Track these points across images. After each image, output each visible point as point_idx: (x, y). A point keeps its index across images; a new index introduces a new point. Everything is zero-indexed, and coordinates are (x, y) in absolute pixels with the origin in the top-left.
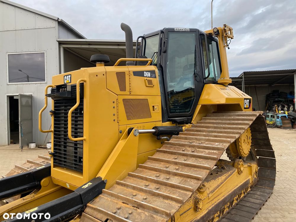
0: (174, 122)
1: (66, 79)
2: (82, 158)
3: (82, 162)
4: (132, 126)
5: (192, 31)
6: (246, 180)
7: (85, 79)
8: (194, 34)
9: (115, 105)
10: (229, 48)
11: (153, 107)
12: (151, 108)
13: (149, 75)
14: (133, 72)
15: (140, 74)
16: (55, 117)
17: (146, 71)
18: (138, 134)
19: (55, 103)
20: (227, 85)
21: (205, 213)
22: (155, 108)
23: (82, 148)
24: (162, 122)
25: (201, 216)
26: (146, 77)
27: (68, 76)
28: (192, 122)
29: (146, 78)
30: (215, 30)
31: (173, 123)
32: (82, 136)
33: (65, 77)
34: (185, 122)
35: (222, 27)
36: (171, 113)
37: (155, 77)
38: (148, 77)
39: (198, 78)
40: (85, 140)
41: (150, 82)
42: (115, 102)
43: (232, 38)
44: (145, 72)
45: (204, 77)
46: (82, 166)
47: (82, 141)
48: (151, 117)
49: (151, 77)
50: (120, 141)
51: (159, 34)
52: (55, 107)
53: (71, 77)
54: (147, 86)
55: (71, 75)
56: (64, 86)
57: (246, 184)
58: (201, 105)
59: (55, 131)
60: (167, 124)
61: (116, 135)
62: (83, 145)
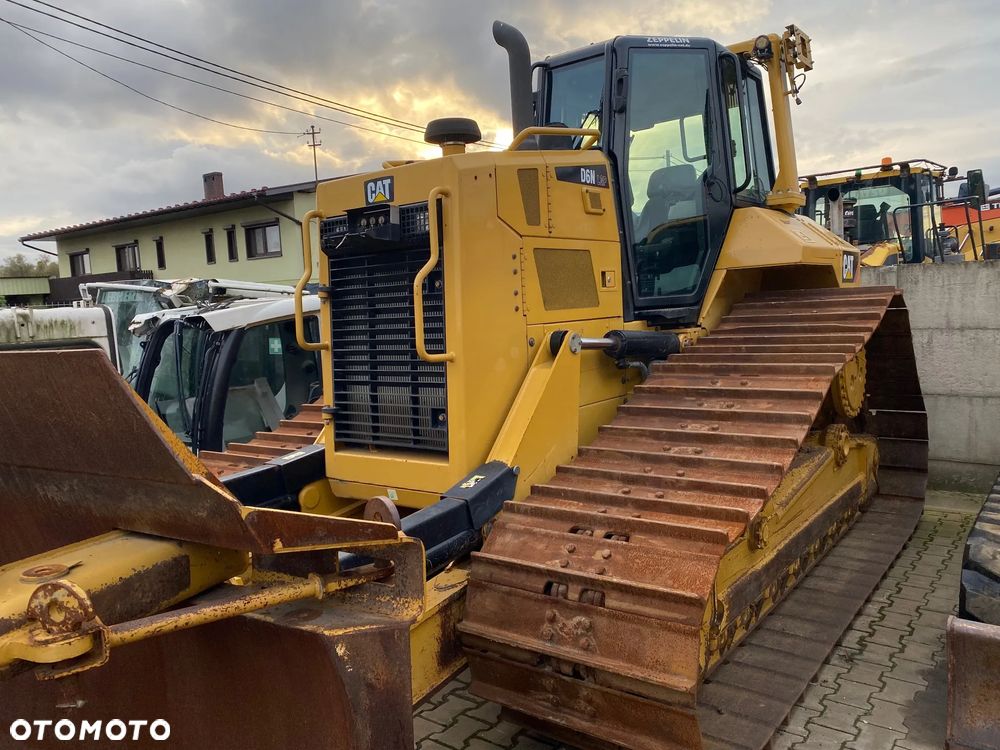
0: (653, 320)
1: (375, 192)
2: (444, 411)
3: (445, 423)
4: (562, 327)
5: (697, 46)
6: (849, 487)
7: (447, 187)
9: (517, 264)
10: (798, 102)
11: (603, 274)
12: (599, 279)
13: (593, 178)
14: (555, 168)
15: (570, 175)
16: (334, 306)
17: (586, 167)
18: (579, 350)
19: (332, 265)
20: (790, 211)
22: (608, 278)
23: (443, 386)
24: (625, 322)
26: (585, 183)
27: (379, 183)
28: (701, 320)
29: (585, 188)
30: (762, 45)
31: (648, 326)
32: (443, 352)
33: (372, 184)
34: (683, 321)
35: (781, 33)
36: (640, 295)
37: (607, 186)
38: (590, 184)
39: (716, 191)
40: (452, 361)
41: (596, 200)
42: (518, 255)
43: (808, 68)
44: (582, 170)
45: (733, 188)
46: (445, 435)
47: (442, 364)
48: (597, 304)
49: (596, 185)
50: (533, 370)
51: (603, 54)
52: (333, 275)
53: (391, 187)
54: (588, 213)
55: (392, 178)
56: (382, 209)
57: (854, 493)
58: (725, 271)
59: (335, 345)
60: (635, 327)
61: (519, 351)
62: (443, 375)
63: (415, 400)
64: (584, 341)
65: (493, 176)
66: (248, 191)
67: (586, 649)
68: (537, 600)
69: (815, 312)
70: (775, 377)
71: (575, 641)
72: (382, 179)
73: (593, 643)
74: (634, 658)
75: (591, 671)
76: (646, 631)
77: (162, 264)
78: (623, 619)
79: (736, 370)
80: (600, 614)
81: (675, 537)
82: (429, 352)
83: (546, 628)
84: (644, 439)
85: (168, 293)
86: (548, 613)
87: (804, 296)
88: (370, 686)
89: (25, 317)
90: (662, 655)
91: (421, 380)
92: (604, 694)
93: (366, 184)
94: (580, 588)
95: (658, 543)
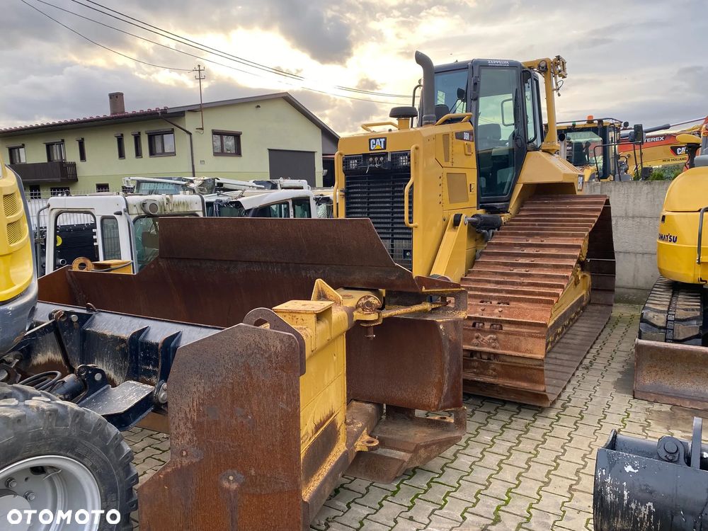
0: (488, 209)
1: (375, 144)
2: (411, 251)
3: (411, 256)
4: (460, 212)
5: (513, 65)
6: (580, 296)
7: (418, 145)
8: (514, 71)
9: (441, 181)
10: (559, 95)
11: (471, 185)
12: (469, 188)
13: (468, 137)
14: (455, 133)
15: (460, 136)
16: (348, 199)
19: (347, 179)
20: (553, 153)
22: (472, 187)
24: (477, 210)
26: (465, 140)
27: (378, 140)
28: (510, 210)
29: (465, 142)
30: (543, 65)
32: (412, 223)
33: (373, 140)
34: (502, 210)
35: (552, 58)
36: (482, 196)
37: (473, 139)
38: (467, 140)
39: (519, 142)
40: (417, 227)
41: (469, 148)
42: (441, 177)
43: (564, 77)
44: (464, 133)
45: (527, 142)
46: (410, 262)
47: (410, 228)
48: (469, 200)
49: (469, 140)
50: (446, 232)
51: (468, 68)
52: (347, 184)
53: (385, 143)
54: (466, 155)
55: (386, 138)
56: (382, 153)
57: (581, 300)
58: (522, 184)
61: (440, 224)
62: (411, 234)
63: (392, 246)
64: (467, 218)
65: (435, 139)
66: (153, 109)
67: (494, 348)
68: (470, 330)
69: (568, 207)
70: (557, 238)
71: (489, 345)
72: (380, 138)
73: (498, 345)
74: (517, 349)
75: (496, 355)
76: (521, 338)
77: (83, 157)
78: (512, 334)
79: (538, 234)
80: (501, 333)
81: (530, 302)
83: (475, 341)
84: (498, 266)
85: (192, 185)
86: (476, 334)
87: (561, 198)
88: (450, 341)
90: (530, 347)
91: (395, 236)
92: (502, 365)
93: (370, 140)
94: (490, 324)
95: (522, 305)
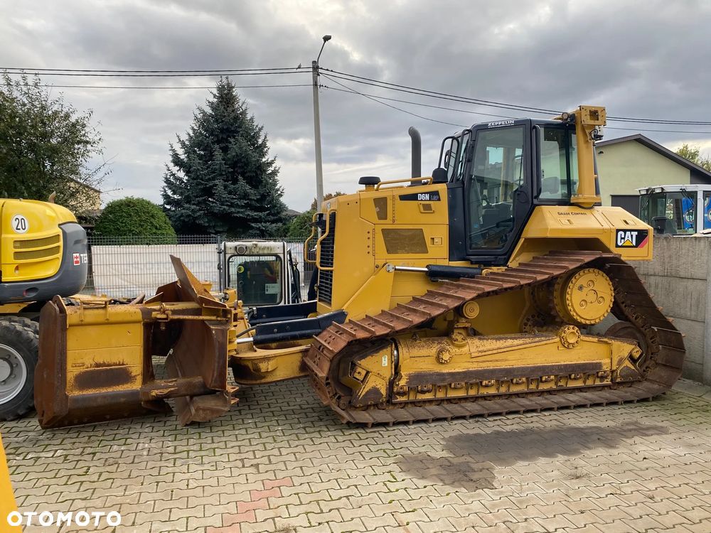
5: (519, 124)
7: (335, 208)
8: (522, 129)
9: (370, 235)
11: (432, 239)
12: (428, 241)
13: (427, 197)
14: (400, 196)
15: (410, 197)
17: (422, 194)
18: (392, 270)
21: (461, 371)
22: (436, 240)
23: (332, 278)
24: (449, 261)
25: (450, 371)
26: (422, 200)
28: (509, 263)
29: (420, 202)
31: (472, 264)
32: (333, 266)
34: (493, 263)
36: (472, 249)
37: (439, 200)
38: (425, 200)
39: (523, 197)
41: (428, 207)
42: (371, 232)
44: (419, 195)
45: (534, 195)
48: (427, 252)
49: (430, 200)
54: (421, 213)
58: (525, 239)
60: (459, 264)
61: (368, 270)
64: (397, 267)
65: (358, 203)
82: (321, 266)
88: (219, 342)
89: (256, 245)
